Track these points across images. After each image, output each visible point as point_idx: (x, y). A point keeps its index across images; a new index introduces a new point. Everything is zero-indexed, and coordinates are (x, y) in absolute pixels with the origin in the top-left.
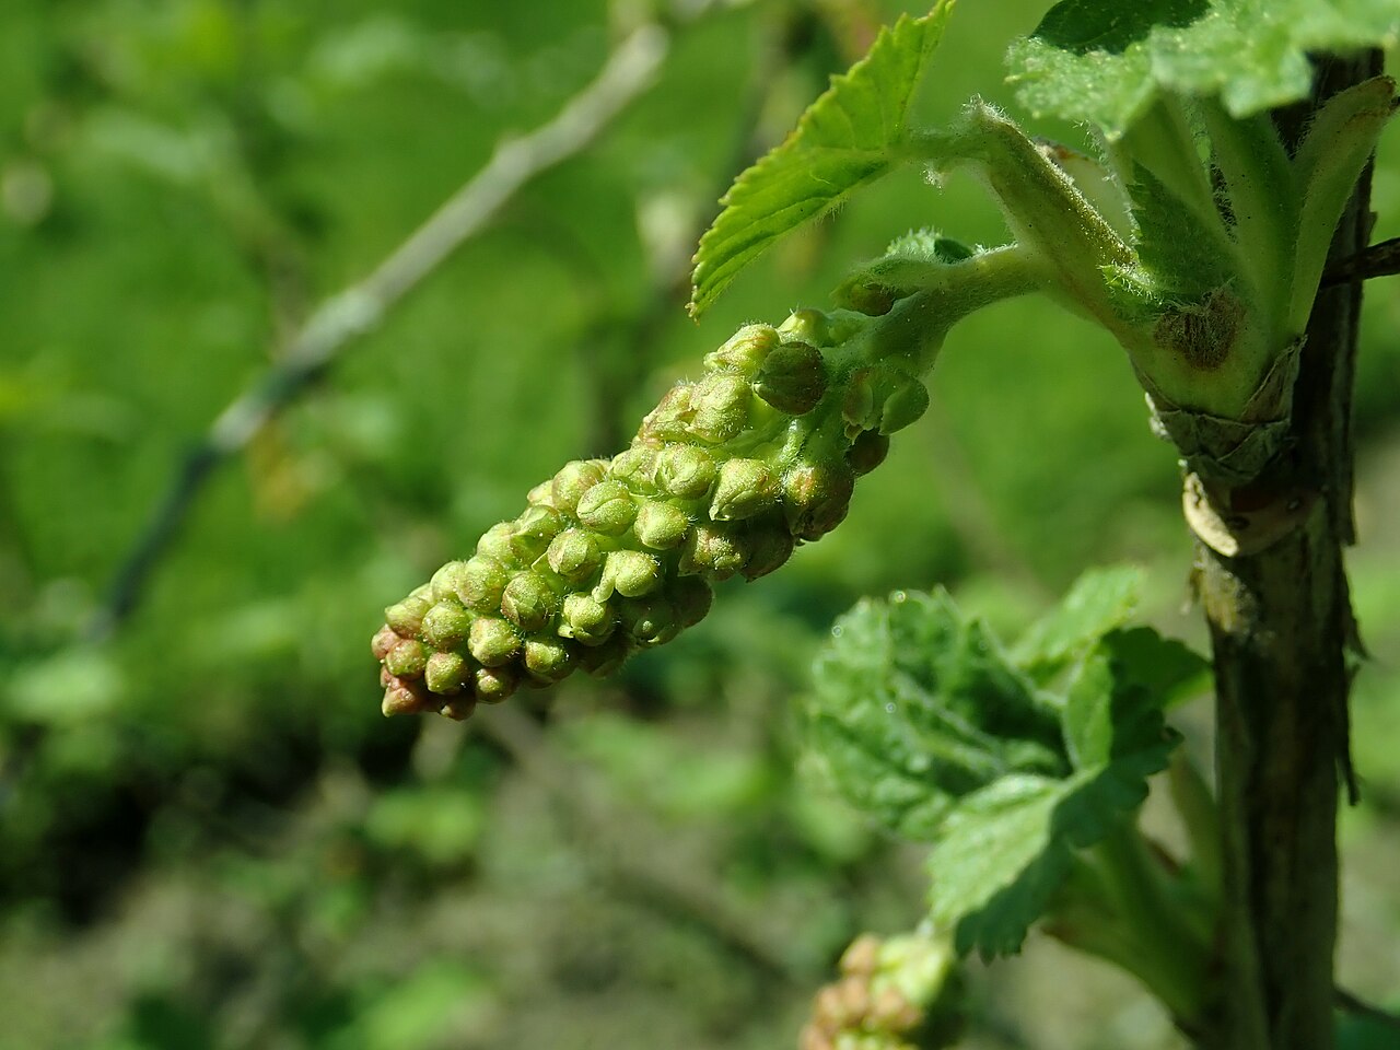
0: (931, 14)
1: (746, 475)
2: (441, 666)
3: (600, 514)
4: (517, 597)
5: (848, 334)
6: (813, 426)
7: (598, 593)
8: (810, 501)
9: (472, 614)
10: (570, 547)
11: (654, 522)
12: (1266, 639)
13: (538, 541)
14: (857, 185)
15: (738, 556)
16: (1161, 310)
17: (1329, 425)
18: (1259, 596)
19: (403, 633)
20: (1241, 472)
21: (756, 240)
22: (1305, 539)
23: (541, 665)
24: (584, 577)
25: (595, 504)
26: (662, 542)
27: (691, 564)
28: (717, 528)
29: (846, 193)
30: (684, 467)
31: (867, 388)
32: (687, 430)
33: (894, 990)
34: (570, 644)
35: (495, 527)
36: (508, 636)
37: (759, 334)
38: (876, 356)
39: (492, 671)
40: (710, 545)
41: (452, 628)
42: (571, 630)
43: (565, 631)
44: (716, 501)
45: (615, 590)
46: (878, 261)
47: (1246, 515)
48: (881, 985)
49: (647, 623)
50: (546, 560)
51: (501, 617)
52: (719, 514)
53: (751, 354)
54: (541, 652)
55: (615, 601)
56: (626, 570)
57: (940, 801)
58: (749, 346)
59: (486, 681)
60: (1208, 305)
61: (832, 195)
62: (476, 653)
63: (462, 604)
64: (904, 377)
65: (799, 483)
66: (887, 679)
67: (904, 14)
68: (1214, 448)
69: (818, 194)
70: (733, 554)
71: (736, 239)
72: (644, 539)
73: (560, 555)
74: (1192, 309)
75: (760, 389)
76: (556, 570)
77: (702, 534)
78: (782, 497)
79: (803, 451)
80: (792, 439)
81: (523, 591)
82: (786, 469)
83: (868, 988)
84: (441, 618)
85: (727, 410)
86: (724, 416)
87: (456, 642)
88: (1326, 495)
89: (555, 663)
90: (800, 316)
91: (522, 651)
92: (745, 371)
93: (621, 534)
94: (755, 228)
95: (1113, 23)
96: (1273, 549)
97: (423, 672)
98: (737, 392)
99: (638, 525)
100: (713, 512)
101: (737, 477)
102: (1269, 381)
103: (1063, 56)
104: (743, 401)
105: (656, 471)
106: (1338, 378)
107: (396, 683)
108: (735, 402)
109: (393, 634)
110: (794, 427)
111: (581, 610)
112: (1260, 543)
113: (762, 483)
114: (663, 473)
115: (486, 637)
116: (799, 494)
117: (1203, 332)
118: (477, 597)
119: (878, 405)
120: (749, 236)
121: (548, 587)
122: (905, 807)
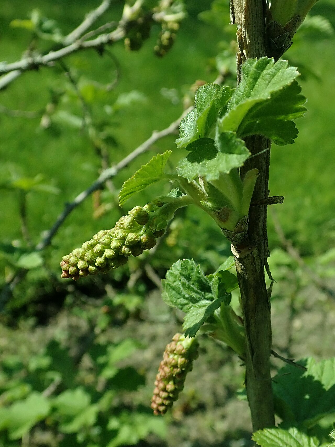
0: (163, 154)
1: (132, 236)
2: (72, 269)
3: (104, 242)
4: (87, 257)
5: (156, 209)
6: (148, 227)
7: (103, 257)
8: (145, 242)
9: (79, 259)
10: (98, 248)
11: (114, 244)
12: (247, 275)
13: (92, 246)
14: (153, 183)
15: (130, 252)
16: (213, 210)
17: (258, 233)
18: (245, 266)
19: (66, 262)
20: (236, 242)
21: (132, 192)
22: (253, 255)
23: (91, 271)
24: (101, 253)
25: (103, 240)
26: (115, 248)
27: (121, 253)
28: (126, 246)
29: (151, 184)
30: (120, 234)
31: (155, 222)
32: (122, 226)
33: (181, 345)
34: (97, 267)
35: (86, 242)
36: (85, 264)
37: (138, 209)
38: (160, 214)
39: (82, 271)
40: (125, 249)
41: (74, 262)
42: (97, 264)
43: (96, 264)
44: (126, 241)
45: (106, 257)
46: (160, 196)
47: (240, 250)
48: (179, 343)
49: (112, 264)
50: (93, 250)
51: (84, 260)
52: (127, 244)
53: (136, 212)
54: (91, 268)
55: (106, 259)
56: (108, 253)
57: (191, 304)
58: (136, 211)
59: (81, 273)
60: (222, 210)
61: (148, 184)
62: (78, 267)
63: (77, 257)
64: (163, 219)
65: (143, 238)
66: (179, 277)
67: (158, 154)
68: (230, 237)
69: (145, 184)
70: (129, 251)
71: (127, 192)
72: (112, 248)
73: (96, 249)
74: (218, 211)
75: (135, 220)
76: (95, 252)
77: (124, 247)
78: (139, 241)
79: (145, 232)
80: (143, 230)
81: (88, 255)
82: (141, 236)
83: (176, 344)
84: (73, 260)
85: (129, 223)
86: (128, 224)
87: (75, 265)
88: (257, 247)
89: (94, 270)
90: (148, 205)
91: (88, 267)
92: (134, 215)
93: (108, 246)
94: (131, 190)
95: (200, 157)
96: (246, 257)
97: (69, 270)
98: (131, 220)
99: (111, 244)
100: (125, 243)
101: (131, 236)
102: (239, 224)
103: (189, 163)
104: (132, 221)
105: (115, 234)
106: (261, 223)
107: (64, 272)
108: (131, 222)
109: (64, 262)
110: (144, 227)
111: (100, 260)
112: (243, 256)
113: (135, 238)
114: (116, 235)
115: (81, 264)
116: (143, 241)
117: (221, 215)
118: (80, 256)
119: (156, 225)
120: (131, 192)
121: (93, 255)
122: (184, 305)
